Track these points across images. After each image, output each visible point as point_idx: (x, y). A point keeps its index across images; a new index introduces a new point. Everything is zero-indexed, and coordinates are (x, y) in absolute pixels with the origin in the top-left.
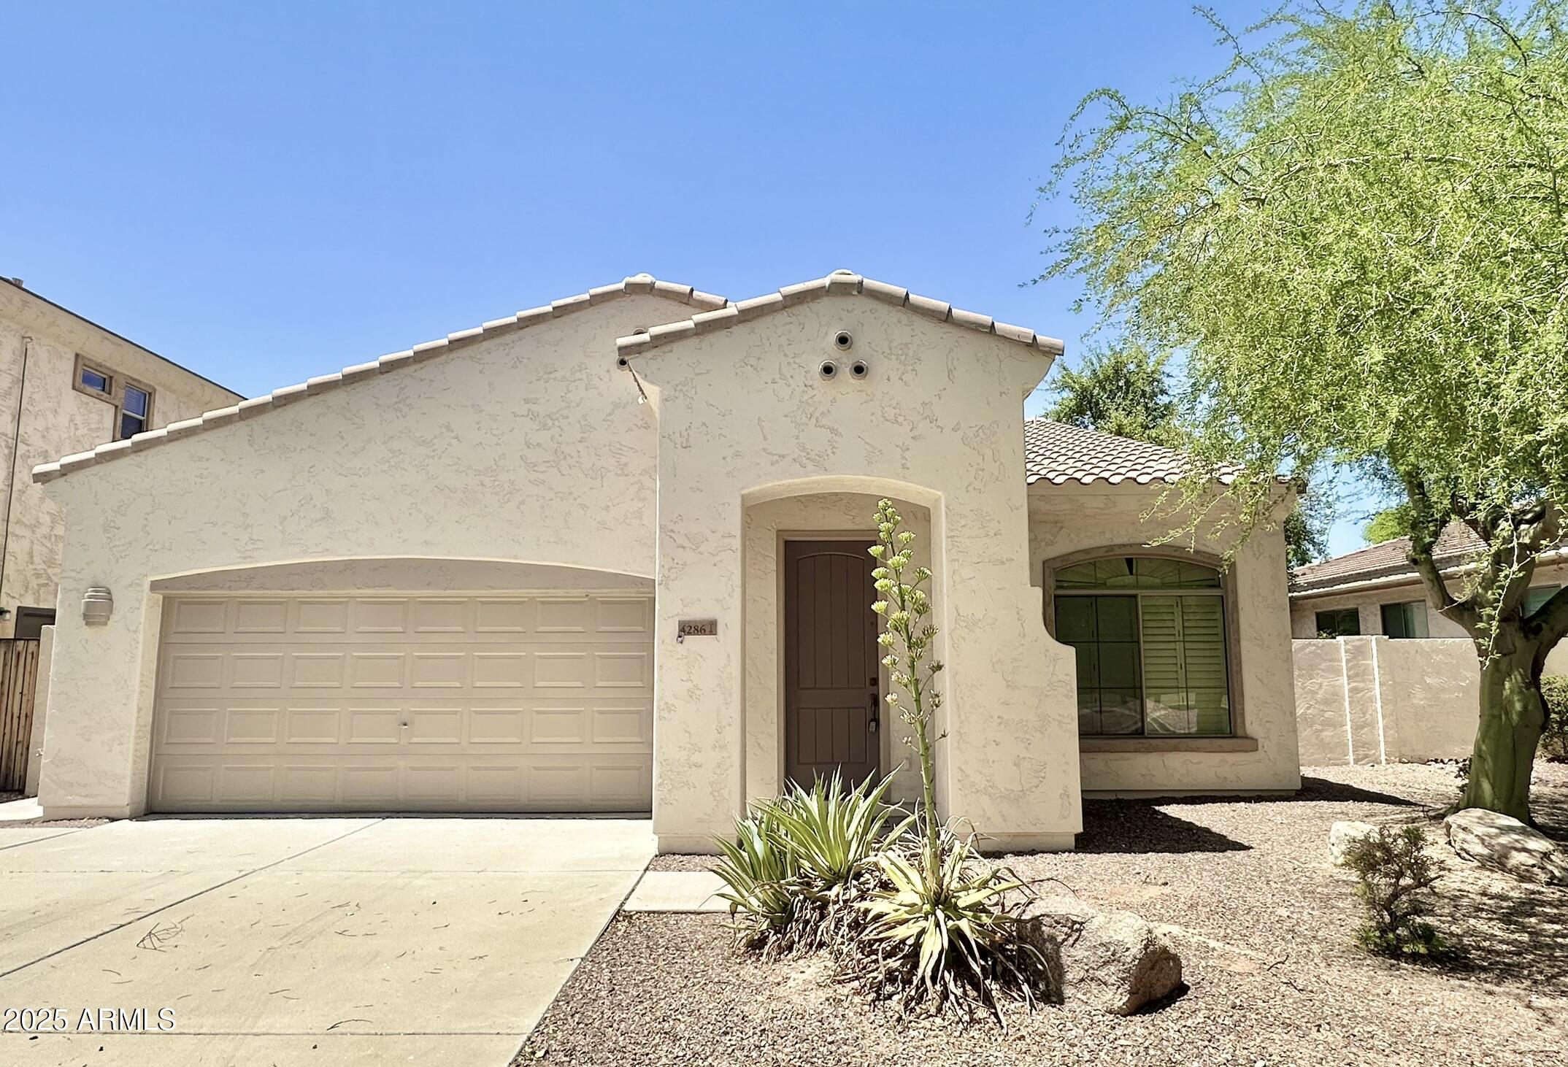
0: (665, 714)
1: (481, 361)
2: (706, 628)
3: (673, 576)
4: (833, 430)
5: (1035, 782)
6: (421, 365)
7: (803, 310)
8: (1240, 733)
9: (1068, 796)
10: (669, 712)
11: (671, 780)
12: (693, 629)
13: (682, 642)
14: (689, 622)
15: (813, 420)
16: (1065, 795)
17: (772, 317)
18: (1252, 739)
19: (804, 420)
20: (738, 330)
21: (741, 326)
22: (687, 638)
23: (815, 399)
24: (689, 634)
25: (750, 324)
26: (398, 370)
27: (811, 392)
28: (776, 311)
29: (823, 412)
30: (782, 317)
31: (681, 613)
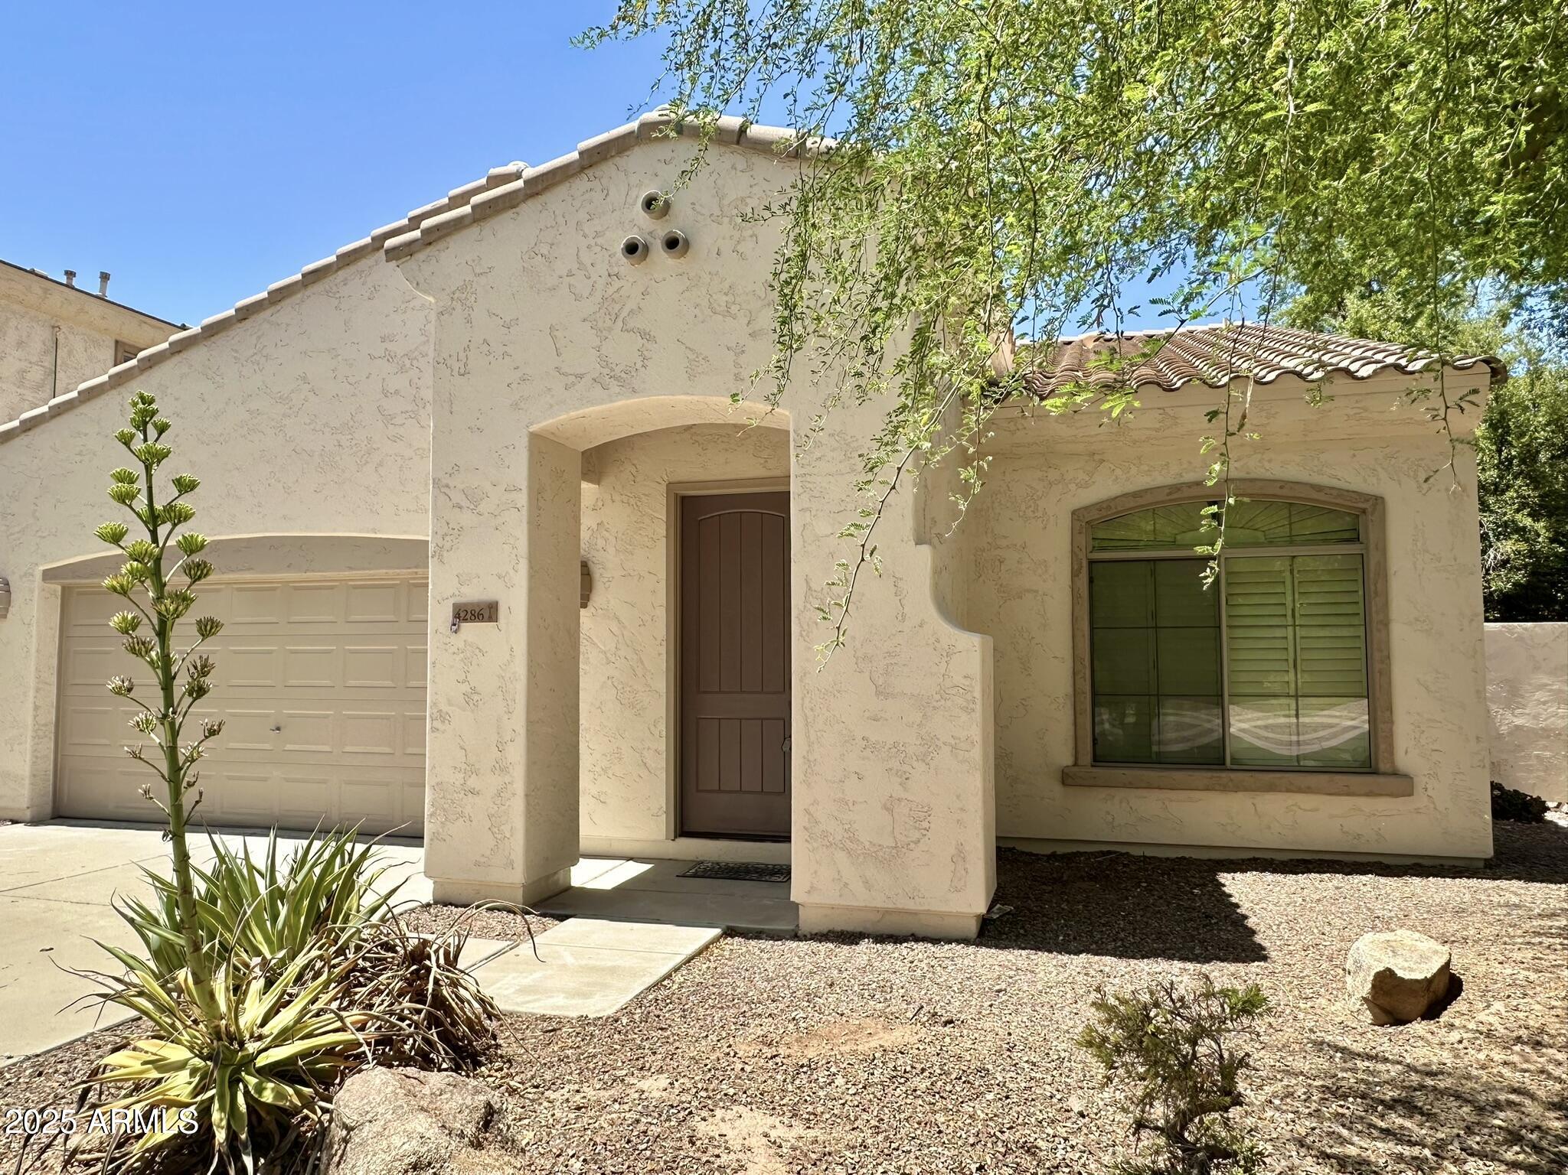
0: (437, 724)
1: (338, 295)
2: (483, 612)
3: (448, 545)
4: (645, 335)
5: (917, 835)
6: (278, 307)
7: (607, 169)
8: (1383, 766)
9: (964, 859)
10: (443, 722)
11: (444, 810)
12: (469, 615)
13: (456, 632)
14: (465, 604)
15: (619, 323)
16: (960, 855)
17: (568, 185)
18: (1406, 776)
19: (609, 323)
20: (528, 209)
21: (530, 203)
22: (465, 626)
23: (622, 292)
24: (465, 620)
25: (541, 199)
26: (255, 316)
27: (617, 284)
28: (573, 175)
29: (631, 311)
30: (581, 184)
31: (457, 593)
